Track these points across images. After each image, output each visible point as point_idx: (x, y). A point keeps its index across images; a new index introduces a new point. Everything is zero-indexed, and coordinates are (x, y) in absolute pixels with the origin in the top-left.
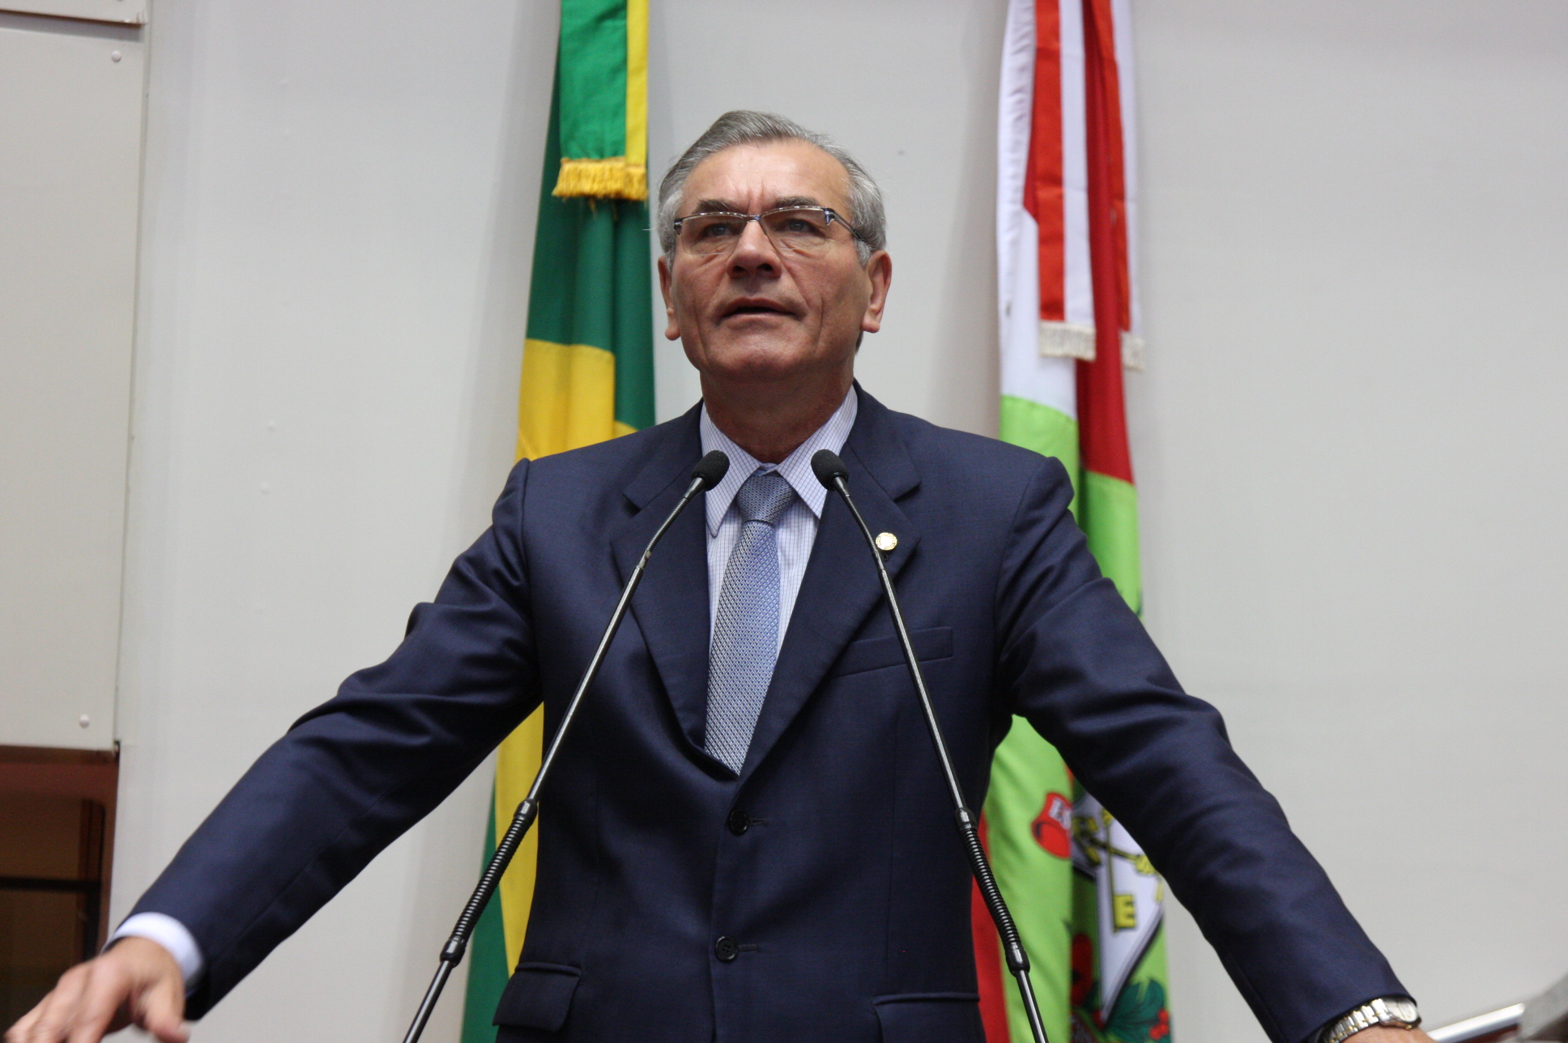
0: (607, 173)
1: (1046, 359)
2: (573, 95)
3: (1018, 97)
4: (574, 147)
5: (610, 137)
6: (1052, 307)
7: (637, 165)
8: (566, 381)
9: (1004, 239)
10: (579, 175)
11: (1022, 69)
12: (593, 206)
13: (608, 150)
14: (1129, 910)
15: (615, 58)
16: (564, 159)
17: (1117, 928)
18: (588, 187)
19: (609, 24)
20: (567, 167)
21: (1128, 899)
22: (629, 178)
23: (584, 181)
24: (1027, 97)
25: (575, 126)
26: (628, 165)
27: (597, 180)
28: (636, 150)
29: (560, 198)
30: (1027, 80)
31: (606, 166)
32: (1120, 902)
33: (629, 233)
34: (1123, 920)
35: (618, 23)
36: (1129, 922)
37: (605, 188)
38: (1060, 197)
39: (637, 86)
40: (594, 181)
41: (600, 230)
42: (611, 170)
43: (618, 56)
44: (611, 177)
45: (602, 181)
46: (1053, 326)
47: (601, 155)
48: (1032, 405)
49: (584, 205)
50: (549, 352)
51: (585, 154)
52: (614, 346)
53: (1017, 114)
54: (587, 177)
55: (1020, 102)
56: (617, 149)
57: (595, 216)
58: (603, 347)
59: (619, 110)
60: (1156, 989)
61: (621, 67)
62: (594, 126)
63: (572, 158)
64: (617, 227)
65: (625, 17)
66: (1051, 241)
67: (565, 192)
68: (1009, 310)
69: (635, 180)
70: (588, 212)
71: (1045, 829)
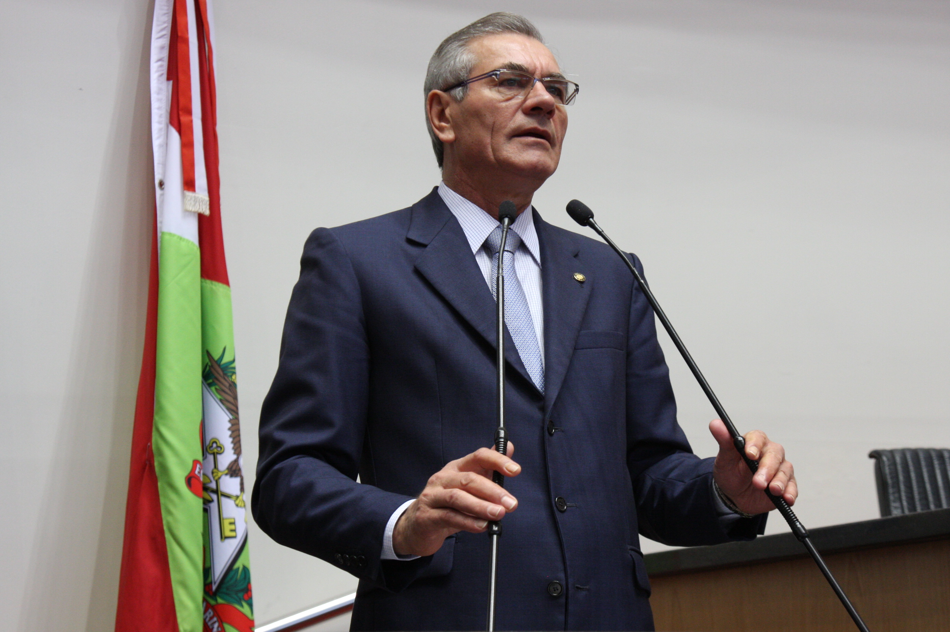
1: (186, 212)
3: (160, 63)
6: (189, 184)
9: (157, 142)
11: (162, 48)
14: (233, 527)
17: (223, 537)
21: (232, 521)
24: (165, 64)
30: (165, 54)
32: (226, 523)
34: (227, 533)
36: (233, 534)
38: (191, 121)
46: (189, 194)
48: (181, 238)
53: (160, 73)
55: (161, 66)
60: (246, 570)
66: (187, 145)
68: (161, 184)
71: (193, 481)
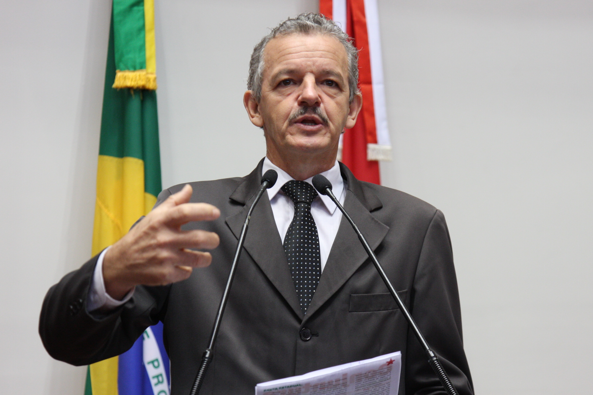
0: (138, 78)
2: (120, 40)
4: (122, 66)
5: (138, 61)
7: (152, 73)
8: (121, 175)
10: (125, 78)
12: (132, 92)
13: (138, 66)
15: (140, 24)
16: (117, 71)
18: (129, 83)
19: (136, 8)
20: (119, 74)
22: (148, 80)
23: (127, 81)
25: (122, 55)
26: (147, 73)
27: (134, 80)
28: (152, 66)
29: (116, 89)
31: (137, 74)
33: (148, 104)
35: (140, 8)
37: (137, 84)
39: (150, 37)
40: (132, 80)
41: (135, 103)
42: (140, 76)
43: (141, 23)
44: (140, 79)
45: (135, 80)
47: (135, 69)
49: (127, 91)
50: (111, 161)
51: (127, 68)
52: (143, 157)
54: (129, 79)
56: (142, 66)
57: (134, 97)
58: (139, 158)
59: (142, 48)
61: (142, 28)
62: (131, 56)
63: (121, 70)
64: (143, 102)
65: (143, 5)
67: (118, 86)
69: (152, 81)
70: (129, 95)
